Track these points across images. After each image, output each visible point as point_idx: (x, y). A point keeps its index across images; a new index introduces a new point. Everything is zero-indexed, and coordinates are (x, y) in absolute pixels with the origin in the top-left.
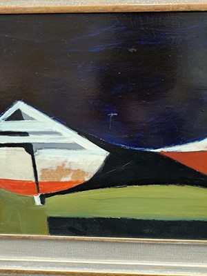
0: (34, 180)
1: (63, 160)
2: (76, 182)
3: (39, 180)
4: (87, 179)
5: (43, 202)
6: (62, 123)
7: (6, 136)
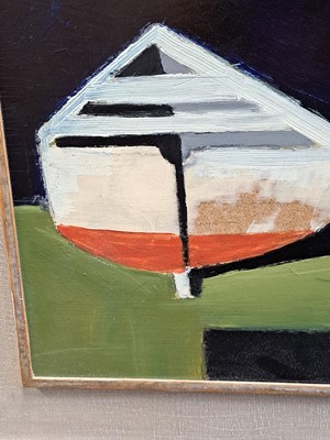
0: (177, 232)
1: (257, 176)
2: (286, 236)
3: (191, 230)
4: (316, 227)
5: (196, 289)
6: (262, 79)
7: (116, 119)
